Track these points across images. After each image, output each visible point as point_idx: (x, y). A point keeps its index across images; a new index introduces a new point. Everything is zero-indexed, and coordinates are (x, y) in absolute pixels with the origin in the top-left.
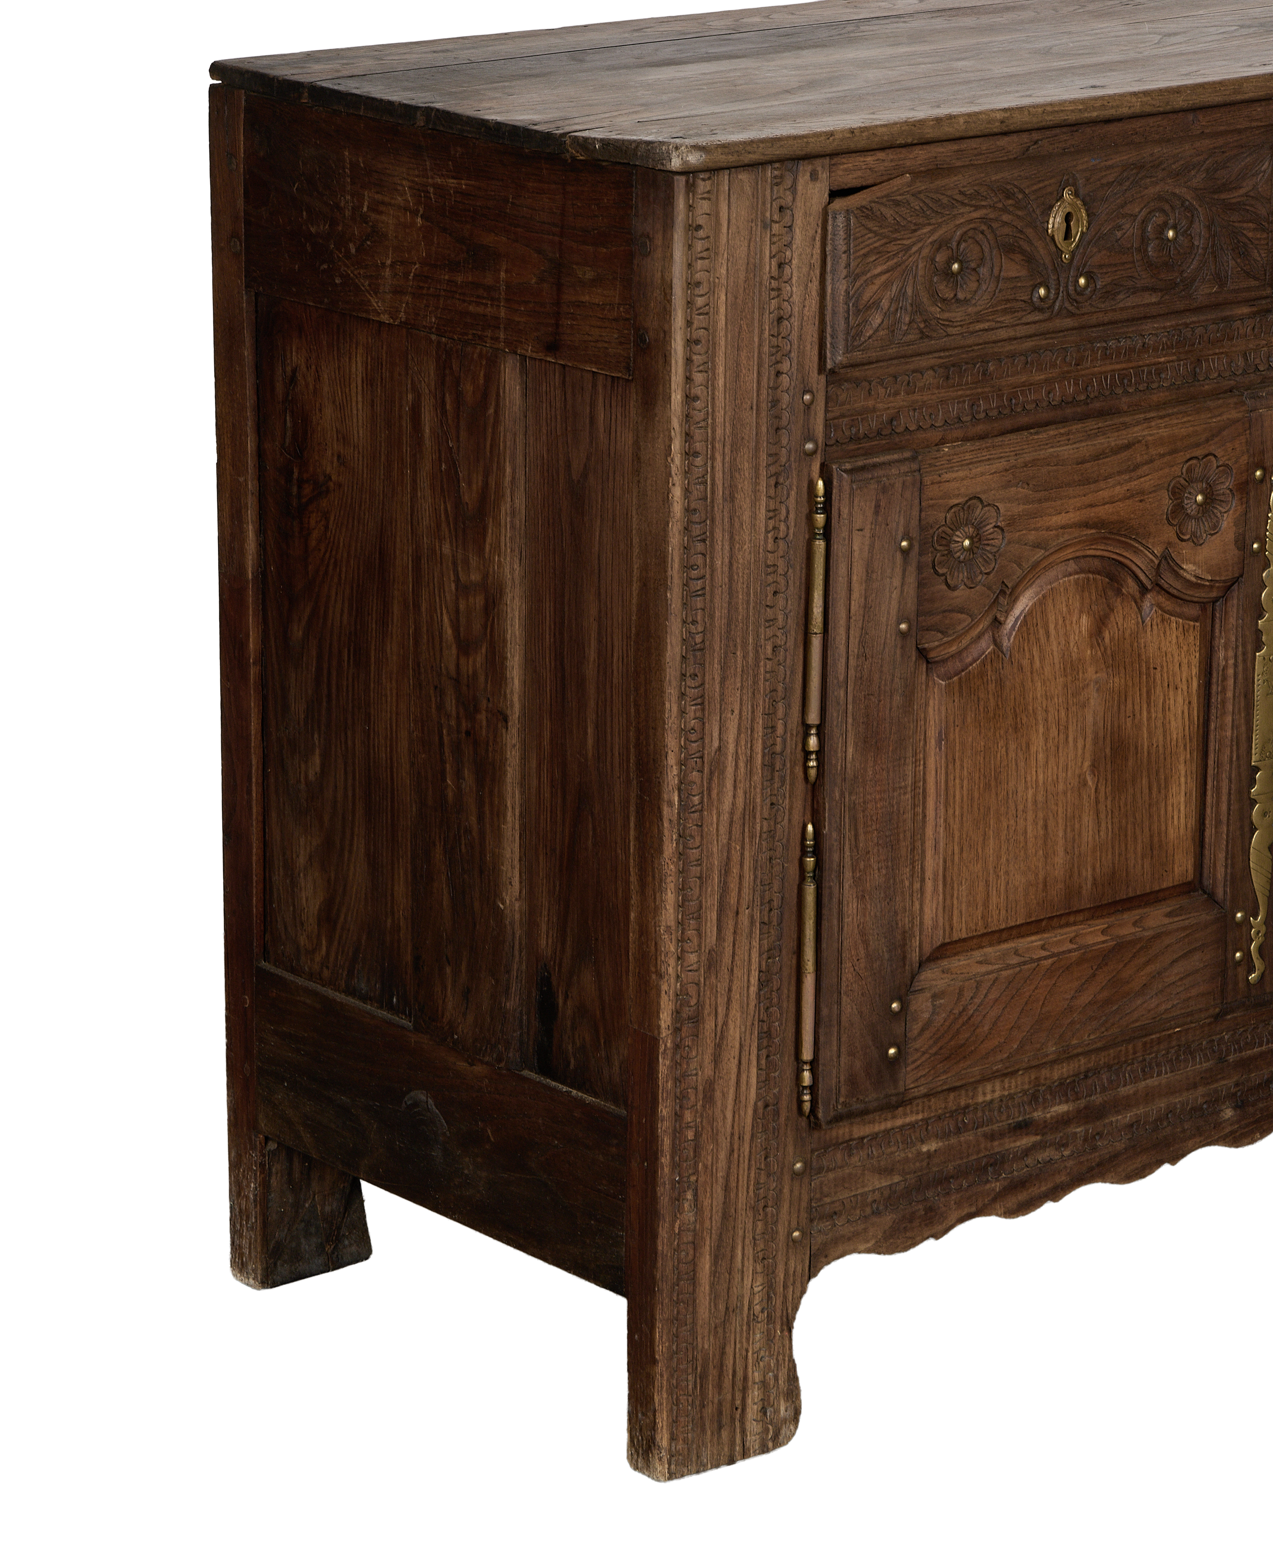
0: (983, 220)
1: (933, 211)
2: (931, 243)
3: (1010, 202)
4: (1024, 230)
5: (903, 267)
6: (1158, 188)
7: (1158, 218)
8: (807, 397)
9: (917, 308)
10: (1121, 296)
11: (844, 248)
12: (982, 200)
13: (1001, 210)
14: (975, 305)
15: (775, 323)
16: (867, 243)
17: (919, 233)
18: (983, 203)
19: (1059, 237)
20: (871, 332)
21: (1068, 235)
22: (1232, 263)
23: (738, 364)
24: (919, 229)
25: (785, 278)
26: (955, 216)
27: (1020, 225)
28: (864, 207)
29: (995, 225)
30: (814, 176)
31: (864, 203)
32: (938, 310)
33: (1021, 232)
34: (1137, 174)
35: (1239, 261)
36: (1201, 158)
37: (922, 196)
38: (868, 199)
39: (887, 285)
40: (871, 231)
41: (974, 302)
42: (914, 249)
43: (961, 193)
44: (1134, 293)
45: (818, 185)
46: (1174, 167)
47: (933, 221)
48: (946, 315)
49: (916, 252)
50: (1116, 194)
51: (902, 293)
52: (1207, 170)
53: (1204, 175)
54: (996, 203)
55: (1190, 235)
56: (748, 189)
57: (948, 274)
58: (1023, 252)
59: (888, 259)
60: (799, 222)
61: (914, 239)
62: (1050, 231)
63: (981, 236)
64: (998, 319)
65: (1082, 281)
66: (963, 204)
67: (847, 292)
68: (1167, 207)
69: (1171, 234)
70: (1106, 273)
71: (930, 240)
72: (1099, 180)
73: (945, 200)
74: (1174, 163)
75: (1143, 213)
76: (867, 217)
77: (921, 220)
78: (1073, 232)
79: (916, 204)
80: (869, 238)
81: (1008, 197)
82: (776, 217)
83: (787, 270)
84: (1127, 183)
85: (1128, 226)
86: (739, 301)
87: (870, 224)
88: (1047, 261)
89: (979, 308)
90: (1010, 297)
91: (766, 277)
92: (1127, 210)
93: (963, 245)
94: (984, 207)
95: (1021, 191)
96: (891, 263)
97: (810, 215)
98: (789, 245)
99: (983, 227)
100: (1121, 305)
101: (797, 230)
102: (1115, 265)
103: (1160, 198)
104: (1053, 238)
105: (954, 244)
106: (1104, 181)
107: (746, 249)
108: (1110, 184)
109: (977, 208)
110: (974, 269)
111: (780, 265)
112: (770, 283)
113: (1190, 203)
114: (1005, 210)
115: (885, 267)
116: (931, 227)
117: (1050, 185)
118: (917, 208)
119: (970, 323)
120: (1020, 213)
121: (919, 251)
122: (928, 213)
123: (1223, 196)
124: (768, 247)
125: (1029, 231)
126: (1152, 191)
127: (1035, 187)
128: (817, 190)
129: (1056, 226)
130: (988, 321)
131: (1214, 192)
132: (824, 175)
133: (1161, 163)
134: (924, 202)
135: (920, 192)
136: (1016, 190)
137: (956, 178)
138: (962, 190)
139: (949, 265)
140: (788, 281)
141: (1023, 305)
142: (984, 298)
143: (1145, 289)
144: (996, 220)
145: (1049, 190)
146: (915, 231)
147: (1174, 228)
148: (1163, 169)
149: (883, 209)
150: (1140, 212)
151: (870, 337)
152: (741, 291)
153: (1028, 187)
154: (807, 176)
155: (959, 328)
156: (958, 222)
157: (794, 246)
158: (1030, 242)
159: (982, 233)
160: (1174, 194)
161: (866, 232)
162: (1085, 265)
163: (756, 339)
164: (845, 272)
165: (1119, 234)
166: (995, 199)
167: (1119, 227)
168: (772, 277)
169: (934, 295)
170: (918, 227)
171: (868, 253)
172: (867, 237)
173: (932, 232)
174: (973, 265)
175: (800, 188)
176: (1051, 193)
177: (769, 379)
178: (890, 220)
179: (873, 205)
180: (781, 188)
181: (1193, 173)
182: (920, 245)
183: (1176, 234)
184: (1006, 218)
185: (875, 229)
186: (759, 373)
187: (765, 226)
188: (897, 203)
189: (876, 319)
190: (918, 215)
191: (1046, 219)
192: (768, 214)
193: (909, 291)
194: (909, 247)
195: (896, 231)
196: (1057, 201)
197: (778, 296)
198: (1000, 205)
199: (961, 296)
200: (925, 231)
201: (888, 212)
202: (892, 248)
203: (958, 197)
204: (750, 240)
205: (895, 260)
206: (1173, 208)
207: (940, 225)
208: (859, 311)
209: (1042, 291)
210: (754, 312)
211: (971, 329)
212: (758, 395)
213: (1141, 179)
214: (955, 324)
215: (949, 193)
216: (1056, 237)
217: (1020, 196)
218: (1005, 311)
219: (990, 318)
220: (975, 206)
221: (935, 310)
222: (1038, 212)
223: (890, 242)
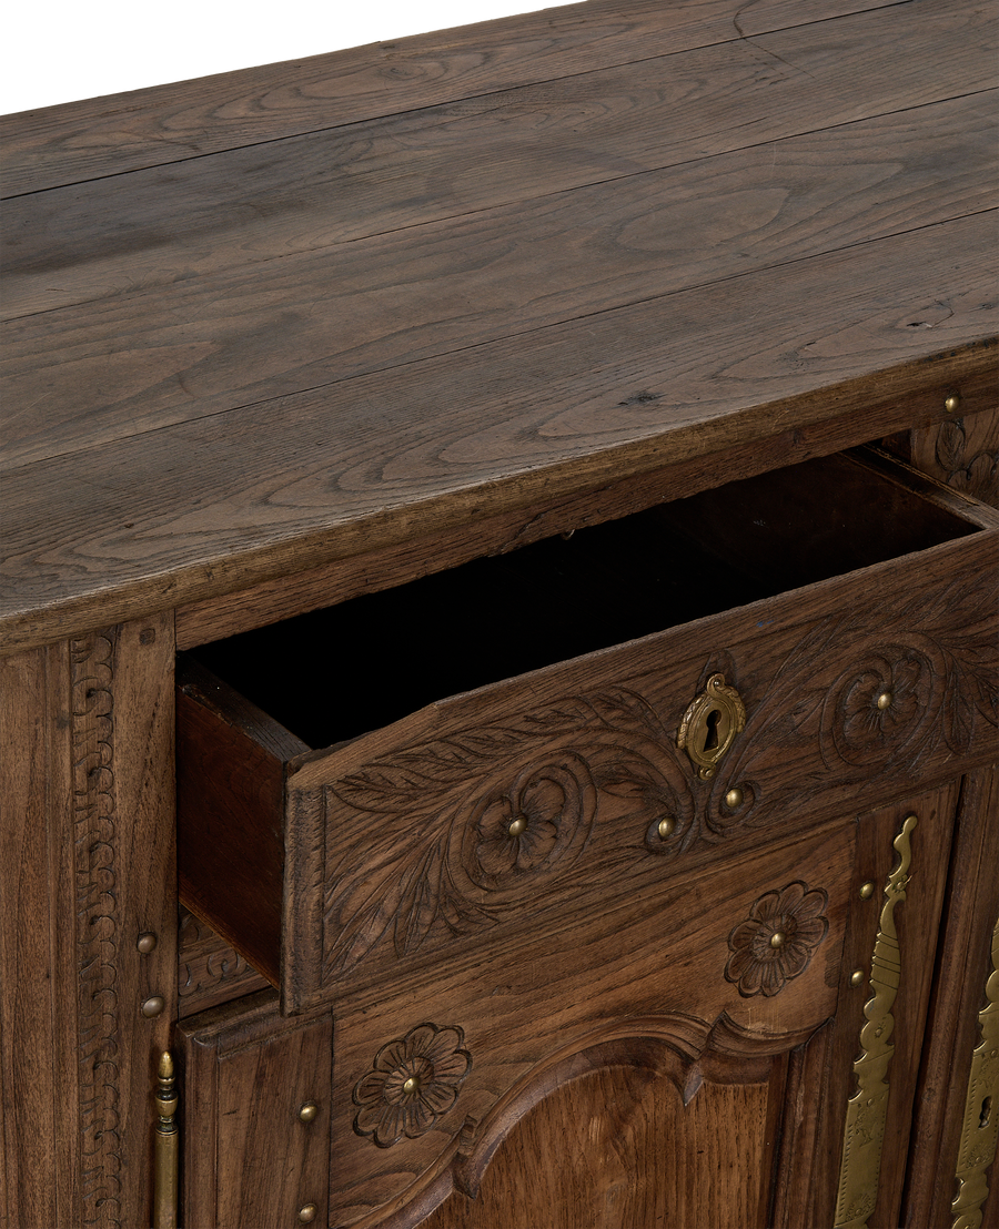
0: (567, 751)
1: (477, 755)
2: (473, 803)
3: (615, 714)
4: (637, 749)
5: (422, 846)
6: (865, 644)
7: (867, 683)
8: (144, 942)
9: (448, 897)
10: (795, 803)
11: (316, 842)
12: (565, 722)
13: (596, 729)
14: (548, 871)
15: (86, 854)
16: (355, 829)
17: (450, 793)
18: (566, 727)
19: (696, 748)
20: (362, 951)
21: (711, 742)
22: (978, 719)
23: (21, 924)
24: (450, 788)
25: (102, 787)
26: (515, 755)
27: (628, 743)
28: (352, 777)
29: (585, 753)
30: (147, 638)
31: (353, 770)
32: (483, 892)
33: (631, 752)
34: (833, 630)
35: (988, 713)
36: (941, 585)
37: (457, 739)
38: (360, 762)
39: (390, 881)
40: (363, 809)
41: (545, 867)
42: (442, 818)
43: (528, 719)
44: (815, 793)
45: (155, 648)
46: (894, 607)
47: (477, 770)
48: (498, 897)
49: (446, 820)
50: (796, 665)
51: (422, 882)
52: (948, 602)
53: (944, 608)
54: (590, 721)
55: (915, 694)
56: (27, 678)
57: (502, 835)
58: (631, 778)
59: (396, 841)
60: (123, 707)
61: (443, 803)
62: (680, 743)
63: (561, 772)
64: (588, 881)
65: (732, 796)
66: (530, 734)
67: (321, 904)
68: (879, 666)
69: (883, 698)
70: (773, 777)
71: (471, 799)
72: (768, 652)
73: (499, 736)
74: (895, 602)
75: (839, 683)
76: (358, 789)
77: (455, 774)
78: (720, 737)
79: (447, 753)
80: (360, 821)
81: (611, 708)
82: (81, 707)
83: (105, 776)
84: (815, 647)
85: (812, 705)
86: (19, 838)
87: (362, 800)
88: (676, 782)
89: (554, 874)
90: (608, 847)
91: (65, 794)
92: (814, 683)
93: (530, 792)
94: (570, 731)
95: (634, 695)
96: (398, 847)
97: (142, 693)
98: (107, 741)
99: (567, 761)
100: (795, 814)
101: (120, 719)
102: (788, 764)
103: (870, 655)
104: (685, 750)
105: (515, 795)
106: (777, 652)
107: (27, 763)
108: (785, 655)
109: (555, 735)
110: (550, 822)
111: (91, 773)
112: (74, 800)
113: (918, 652)
114: (606, 728)
115: (389, 854)
116: (472, 781)
117: (685, 676)
118: (449, 757)
119: (538, 899)
120: (630, 726)
121: (453, 818)
122: (468, 760)
123: (970, 631)
124: (68, 752)
125: (647, 750)
126: (855, 649)
127: (659, 685)
128: (152, 657)
129: (691, 734)
130: (568, 888)
131: (958, 628)
132: (166, 633)
133: (874, 606)
134: (461, 747)
135: (455, 734)
136: (625, 695)
137: (520, 698)
138: (530, 714)
139: (504, 823)
140: (109, 790)
141: (631, 852)
142: (563, 858)
143: (834, 785)
144: (589, 745)
145: (681, 684)
146: (444, 791)
147: (889, 691)
148: (879, 613)
149: (386, 772)
150: (833, 683)
151: (359, 959)
152: (21, 824)
153: (647, 687)
154: (136, 639)
155: (519, 909)
156: (520, 763)
157: (115, 742)
158: (647, 763)
159: (564, 768)
160: (893, 646)
161: (355, 812)
162: (737, 775)
163: (51, 884)
164: (316, 876)
165: (797, 719)
166: (588, 716)
167: (797, 711)
168: (76, 793)
169: (475, 874)
170: (450, 783)
171: (359, 841)
172: (355, 820)
173: (473, 789)
174: (547, 816)
175: (123, 658)
176: (685, 688)
177: (77, 931)
178: (401, 784)
179: (368, 770)
180: (89, 664)
181: (925, 609)
182: (452, 810)
183: (892, 699)
184: (606, 738)
185: (372, 804)
186: (58, 928)
187: (61, 723)
188: (413, 759)
189: (373, 930)
190: (450, 768)
191: (676, 725)
192: (65, 707)
193: (433, 878)
194: (433, 817)
195: (411, 798)
196: (696, 697)
197: (89, 815)
198: (597, 723)
199: (524, 863)
200: (461, 788)
201: (397, 776)
202: (404, 823)
203: (525, 727)
204: (34, 749)
205: (408, 841)
206: (887, 663)
207: (488, 774)
208: (341, 927)
209: (664, 826)
210: (46, 847)
211: (539, 906)
212: (58, 958)
213: (840, 635)
214: (512, 906)
215: (507, 724)
216: (690, 749)
217: (632, 702)
218: (600, 867)
219: (574, 882)
220: (552, 734)
221: (476, 894)
222: (662, 718)
223: (398, 818)
